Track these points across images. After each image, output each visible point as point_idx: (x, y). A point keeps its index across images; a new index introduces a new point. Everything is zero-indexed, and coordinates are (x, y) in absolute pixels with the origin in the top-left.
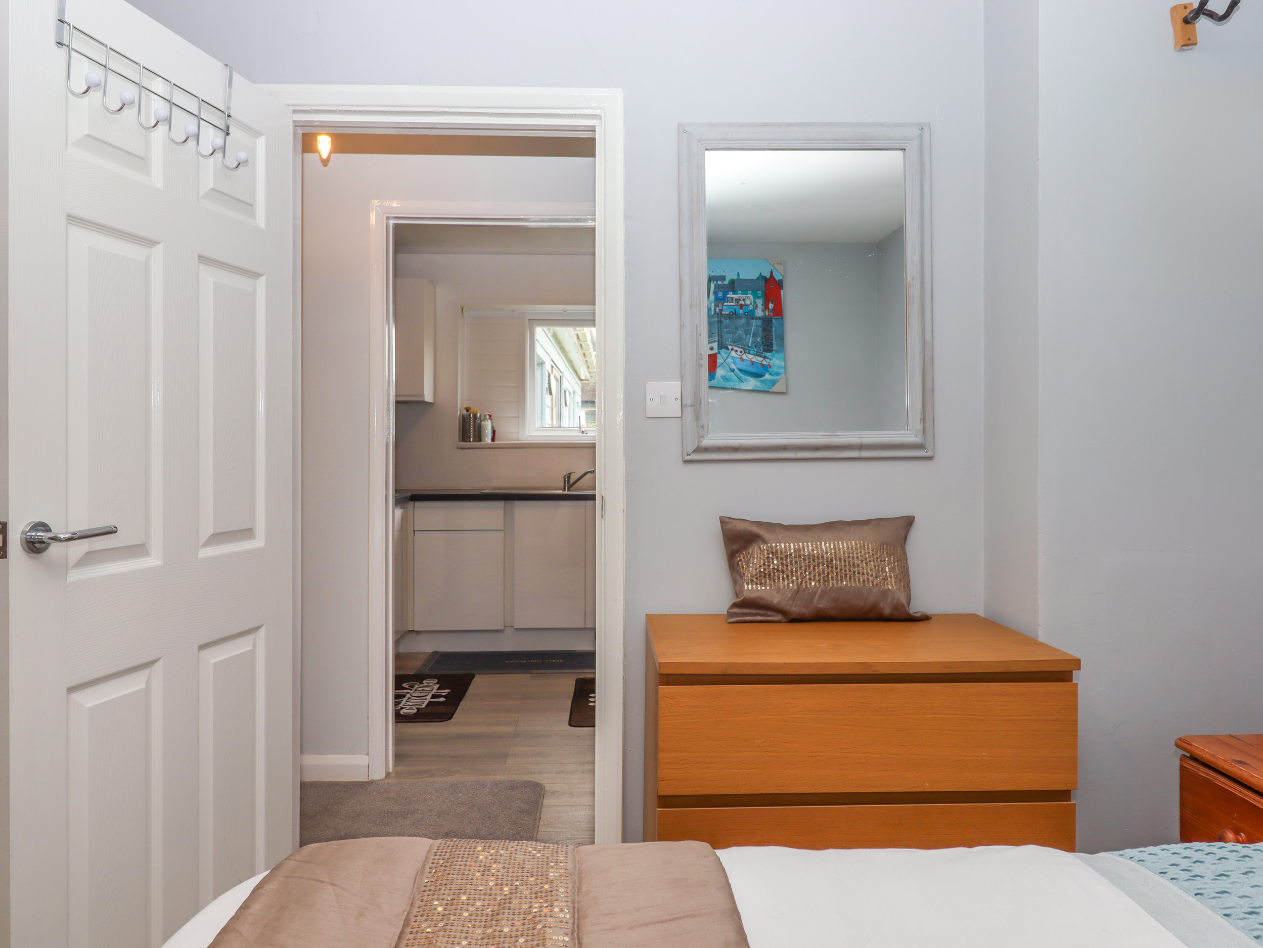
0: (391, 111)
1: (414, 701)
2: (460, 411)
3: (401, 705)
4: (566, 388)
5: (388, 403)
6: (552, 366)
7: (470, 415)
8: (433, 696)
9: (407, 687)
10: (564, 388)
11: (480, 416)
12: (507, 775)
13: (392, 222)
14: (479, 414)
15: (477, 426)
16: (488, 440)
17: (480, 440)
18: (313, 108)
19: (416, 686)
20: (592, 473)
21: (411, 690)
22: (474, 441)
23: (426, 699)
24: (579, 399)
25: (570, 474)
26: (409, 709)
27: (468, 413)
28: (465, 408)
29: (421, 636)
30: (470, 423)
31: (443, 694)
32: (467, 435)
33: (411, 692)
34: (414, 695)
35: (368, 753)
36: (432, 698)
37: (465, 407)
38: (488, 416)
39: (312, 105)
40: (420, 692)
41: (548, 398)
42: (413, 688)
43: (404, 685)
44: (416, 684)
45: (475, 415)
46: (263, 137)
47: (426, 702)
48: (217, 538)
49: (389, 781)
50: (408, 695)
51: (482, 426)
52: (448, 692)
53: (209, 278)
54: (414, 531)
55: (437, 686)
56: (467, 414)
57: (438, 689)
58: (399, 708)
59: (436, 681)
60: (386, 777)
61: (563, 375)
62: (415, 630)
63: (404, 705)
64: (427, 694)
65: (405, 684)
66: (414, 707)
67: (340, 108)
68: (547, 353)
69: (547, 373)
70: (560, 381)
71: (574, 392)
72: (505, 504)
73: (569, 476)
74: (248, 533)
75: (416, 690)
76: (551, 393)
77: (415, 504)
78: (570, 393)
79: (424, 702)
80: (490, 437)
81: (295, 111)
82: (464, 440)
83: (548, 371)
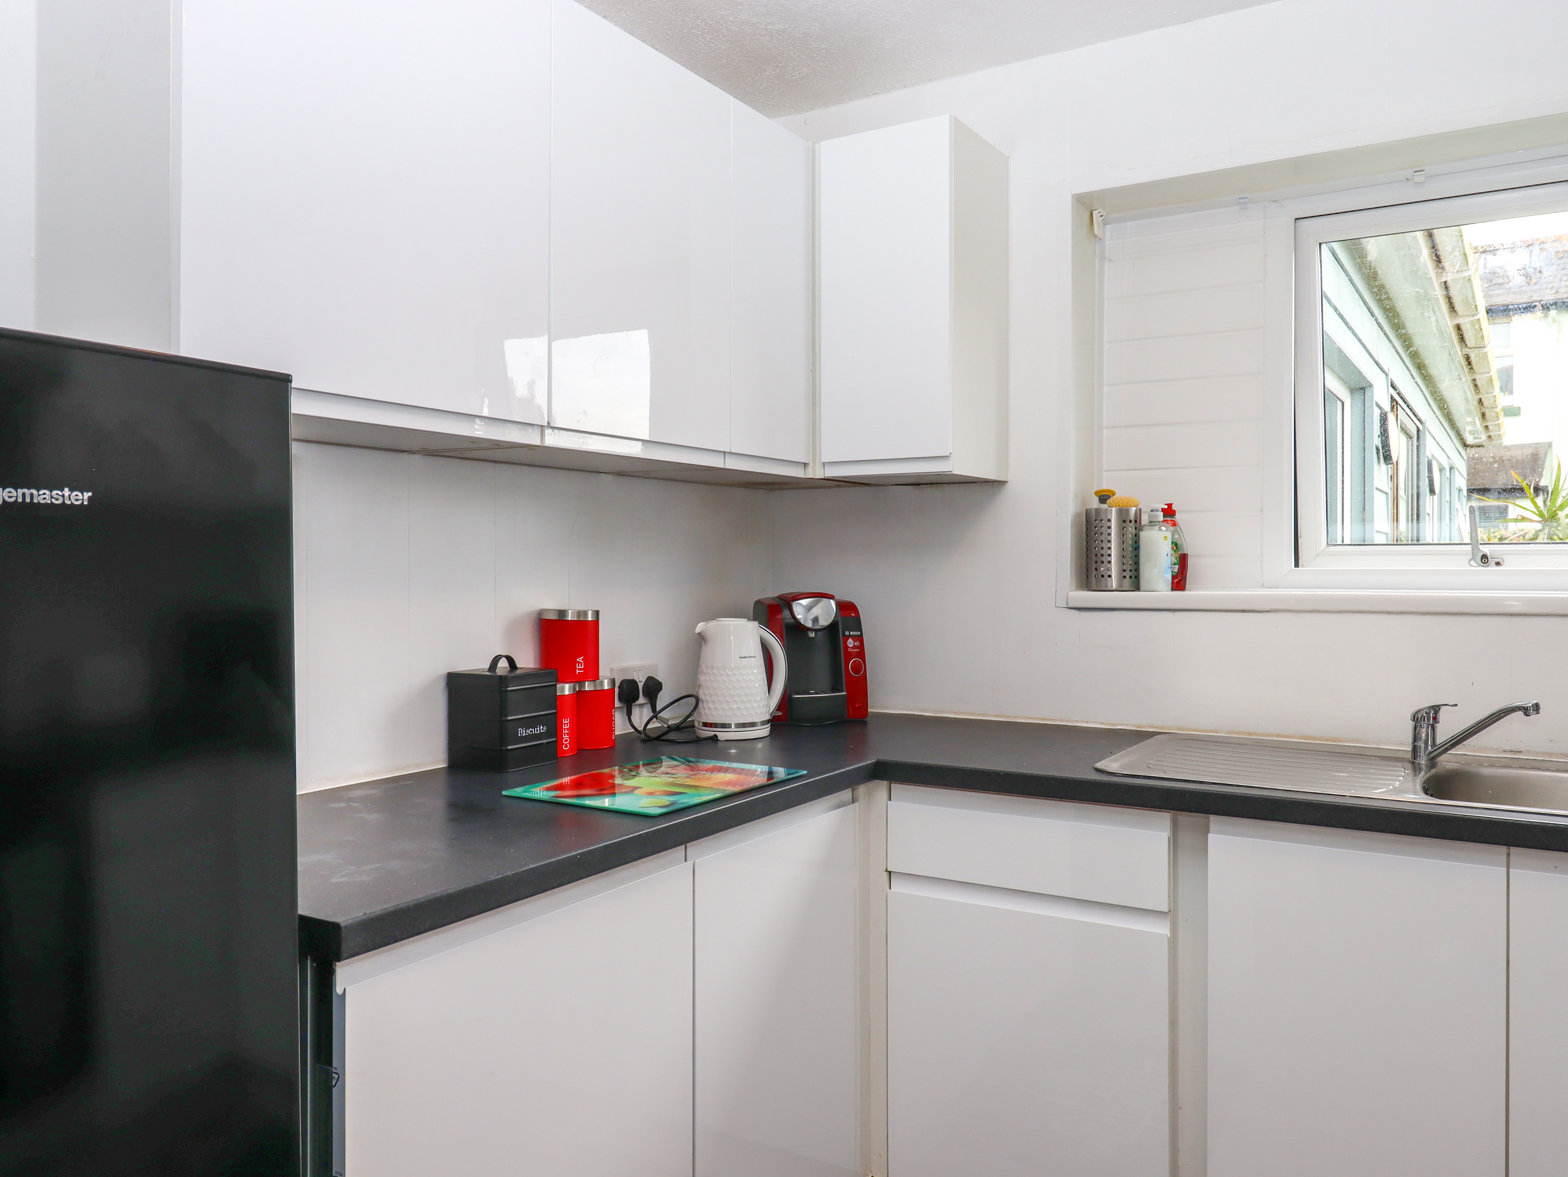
4: (1432, 455)
6: (1392, 397)
7: (1107, 511)
10: (1428, 454)
11: (1140, 513)
14: (1133, 511)
15: (1127, 542)
16: (1161, 581)
17: (1137, 587)
20: (1527, 714)
22: (1120, 588)
24: (1461, 482)
25: (1436, 709)
27: (1103, 505)
28: (1096, 493)
30: (1107, 533)
32: (1097, 569)
37: (1096, 488)
38: (1163, 514)
41: (1380, 474)
45: (1123, 513)
51: (1142, 543)
56: (1098, 509)
61: (1424, 427)
68: (1377, 363)
69: (1377, 412)
70: (1417, 438)
71: (1451, 469)
73: (1427, 718)
76: (1387, 458)
77: (892, 785)
78: (1441, 470)
80: (1168, 577)
82: (1087, 586)
83: (1378, 406)
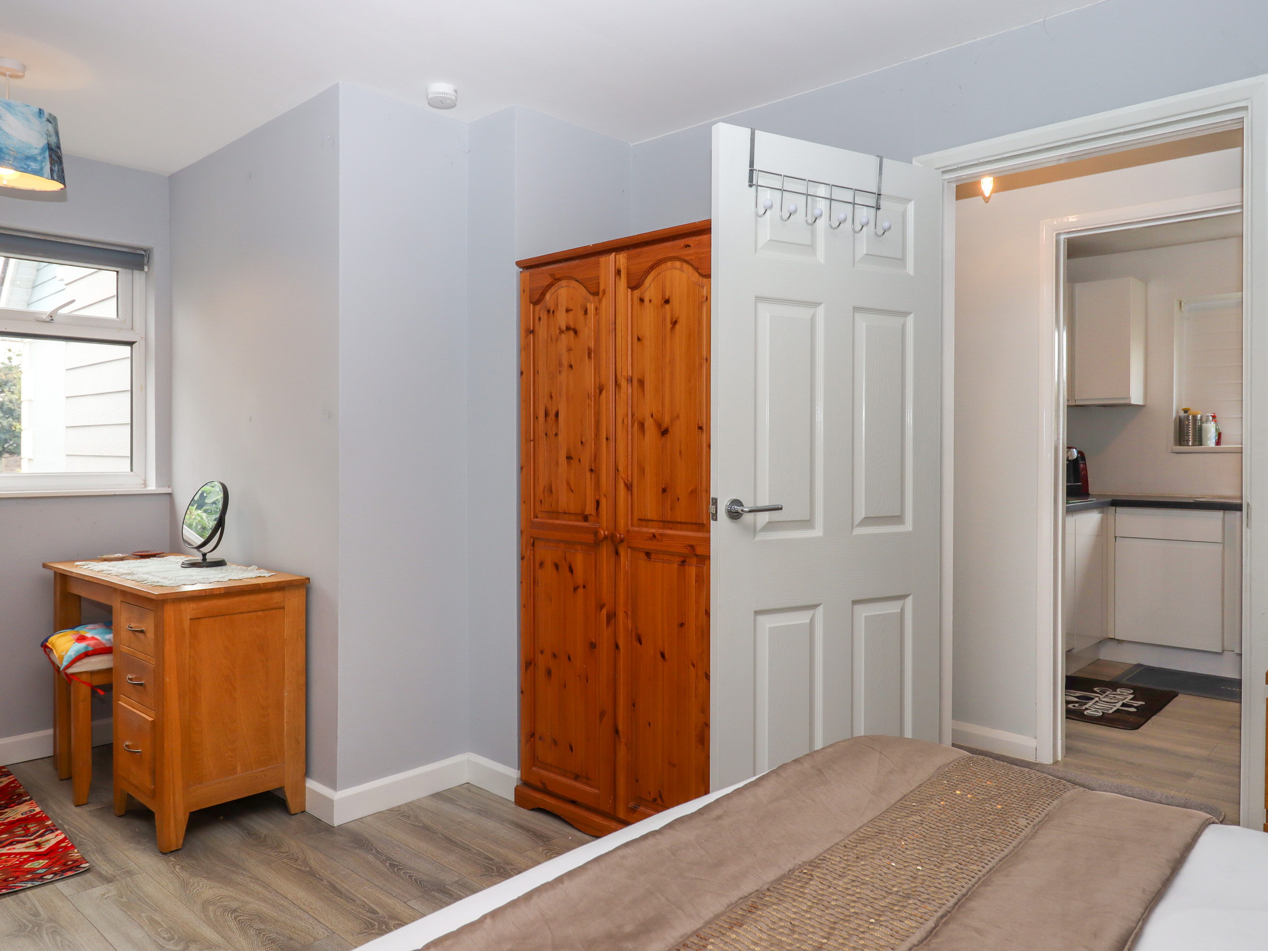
0: (1026, 153)
1: (1101, 705)
2: (1175, 410)
3: (1087, 706)
5: (1057, 410)
7: (1188, 417)
8: (1124, 705)
9: (1098, 691)
11: (1201, 417)
12: (1185, 793)
13: (1062, 237)
14: (1199, 416)
15: (1197, 429)
16: (1211, 442)
17: (1201, 444)
18: (959, 166)
19: (1108, 693)
21: (1102, 695)
22: (1193, 445)
23: (1115, 706)
26: (1095, 711)
27: (1186, 414)
28: (1183, 410)
29: (1125, 645)
30: (1188, 425)
31: (1135, 705)
32: (1184, 438)
33: (1101, 696)
34: (1103, 699)
35: (1036, 737)
36: (1121, 706)
37: (1184, 408)
38: (1211, 418)
39: (958, 164)
40: (1111, 699)
42: (1104, 693)
43: (1095, 689)
44: (1108, 690)
45: (1195, 417)
46: (913, 202)
47: (1115, 709)
48: (868, 521)
49: (1056, 767)
50: (1097, 699)
51: (1203, 429)
52: (1142, 705)
53: (862, 323)
54: (1116, 537)
55: (1132, 696)
56: (1184, 416)
57: (1130, 700)
58: (1084, 708)
59: (1132, 691)
60: (1053, 764)
62: (1116, 638)
63: (1090, 707)
64: (1117, 701)
65: (1097, 688)
66: (1100, 711)
67: (981, 161)
72: (1224, 514)
74: (898, 519)
75: (1106, 696)
77: (1117, 509)
79: (1112, 708)
80: (1214, 441)
81: (943, 172)
82: (1180, 445)
